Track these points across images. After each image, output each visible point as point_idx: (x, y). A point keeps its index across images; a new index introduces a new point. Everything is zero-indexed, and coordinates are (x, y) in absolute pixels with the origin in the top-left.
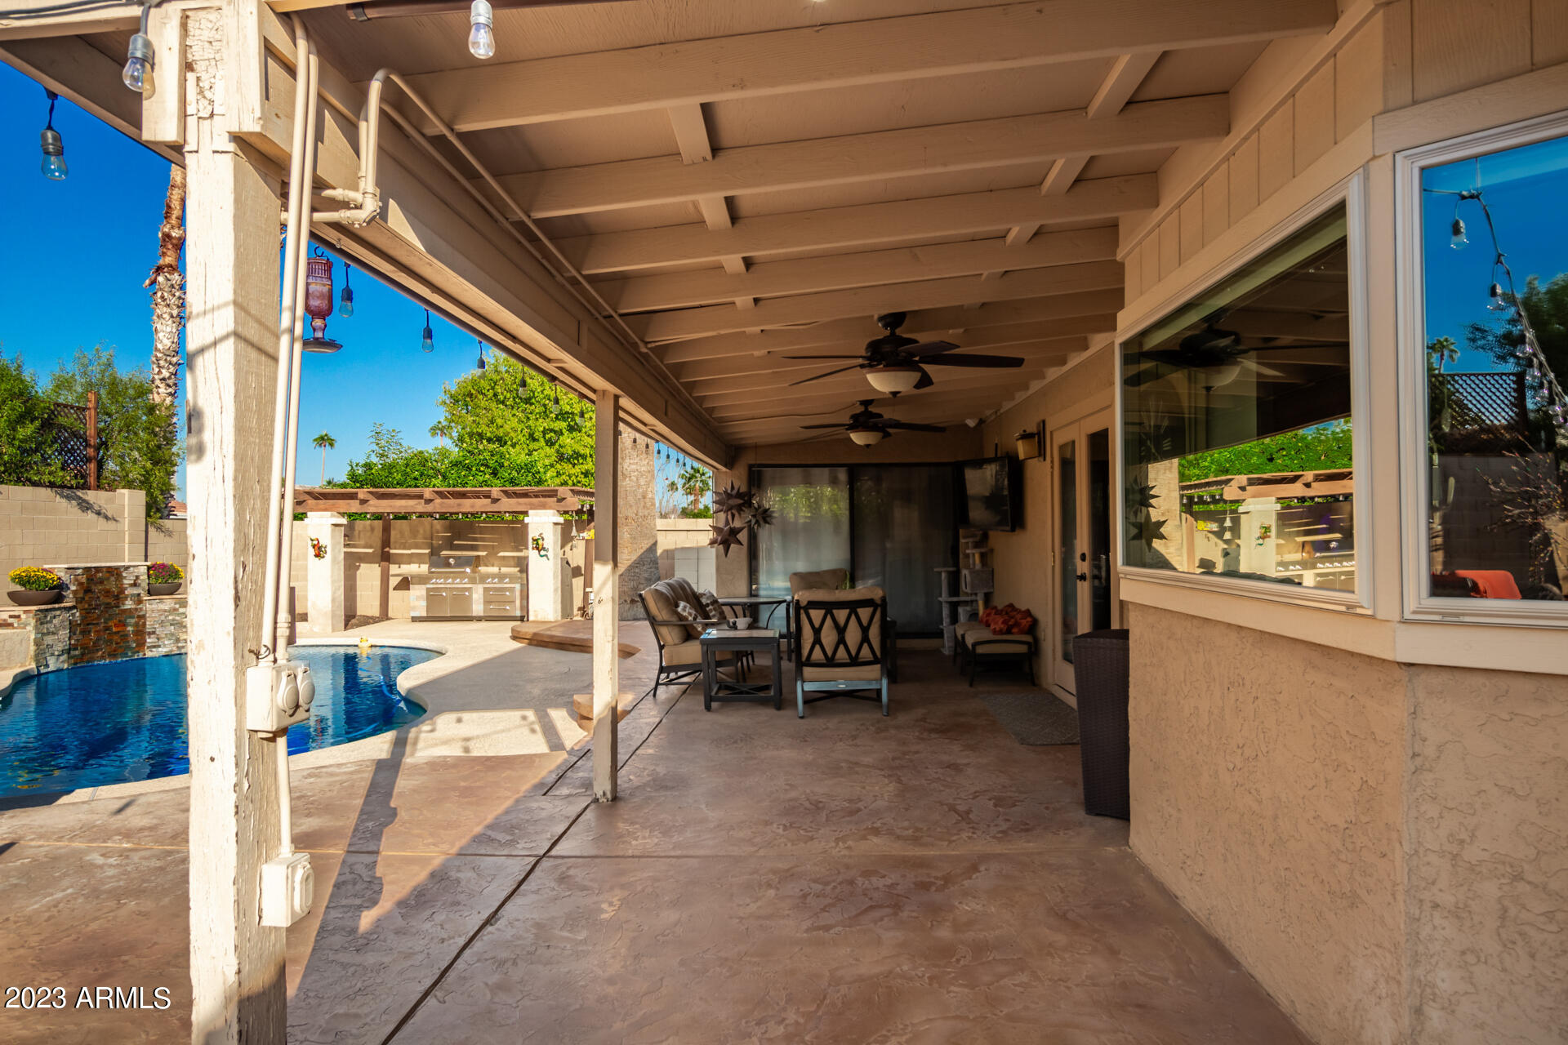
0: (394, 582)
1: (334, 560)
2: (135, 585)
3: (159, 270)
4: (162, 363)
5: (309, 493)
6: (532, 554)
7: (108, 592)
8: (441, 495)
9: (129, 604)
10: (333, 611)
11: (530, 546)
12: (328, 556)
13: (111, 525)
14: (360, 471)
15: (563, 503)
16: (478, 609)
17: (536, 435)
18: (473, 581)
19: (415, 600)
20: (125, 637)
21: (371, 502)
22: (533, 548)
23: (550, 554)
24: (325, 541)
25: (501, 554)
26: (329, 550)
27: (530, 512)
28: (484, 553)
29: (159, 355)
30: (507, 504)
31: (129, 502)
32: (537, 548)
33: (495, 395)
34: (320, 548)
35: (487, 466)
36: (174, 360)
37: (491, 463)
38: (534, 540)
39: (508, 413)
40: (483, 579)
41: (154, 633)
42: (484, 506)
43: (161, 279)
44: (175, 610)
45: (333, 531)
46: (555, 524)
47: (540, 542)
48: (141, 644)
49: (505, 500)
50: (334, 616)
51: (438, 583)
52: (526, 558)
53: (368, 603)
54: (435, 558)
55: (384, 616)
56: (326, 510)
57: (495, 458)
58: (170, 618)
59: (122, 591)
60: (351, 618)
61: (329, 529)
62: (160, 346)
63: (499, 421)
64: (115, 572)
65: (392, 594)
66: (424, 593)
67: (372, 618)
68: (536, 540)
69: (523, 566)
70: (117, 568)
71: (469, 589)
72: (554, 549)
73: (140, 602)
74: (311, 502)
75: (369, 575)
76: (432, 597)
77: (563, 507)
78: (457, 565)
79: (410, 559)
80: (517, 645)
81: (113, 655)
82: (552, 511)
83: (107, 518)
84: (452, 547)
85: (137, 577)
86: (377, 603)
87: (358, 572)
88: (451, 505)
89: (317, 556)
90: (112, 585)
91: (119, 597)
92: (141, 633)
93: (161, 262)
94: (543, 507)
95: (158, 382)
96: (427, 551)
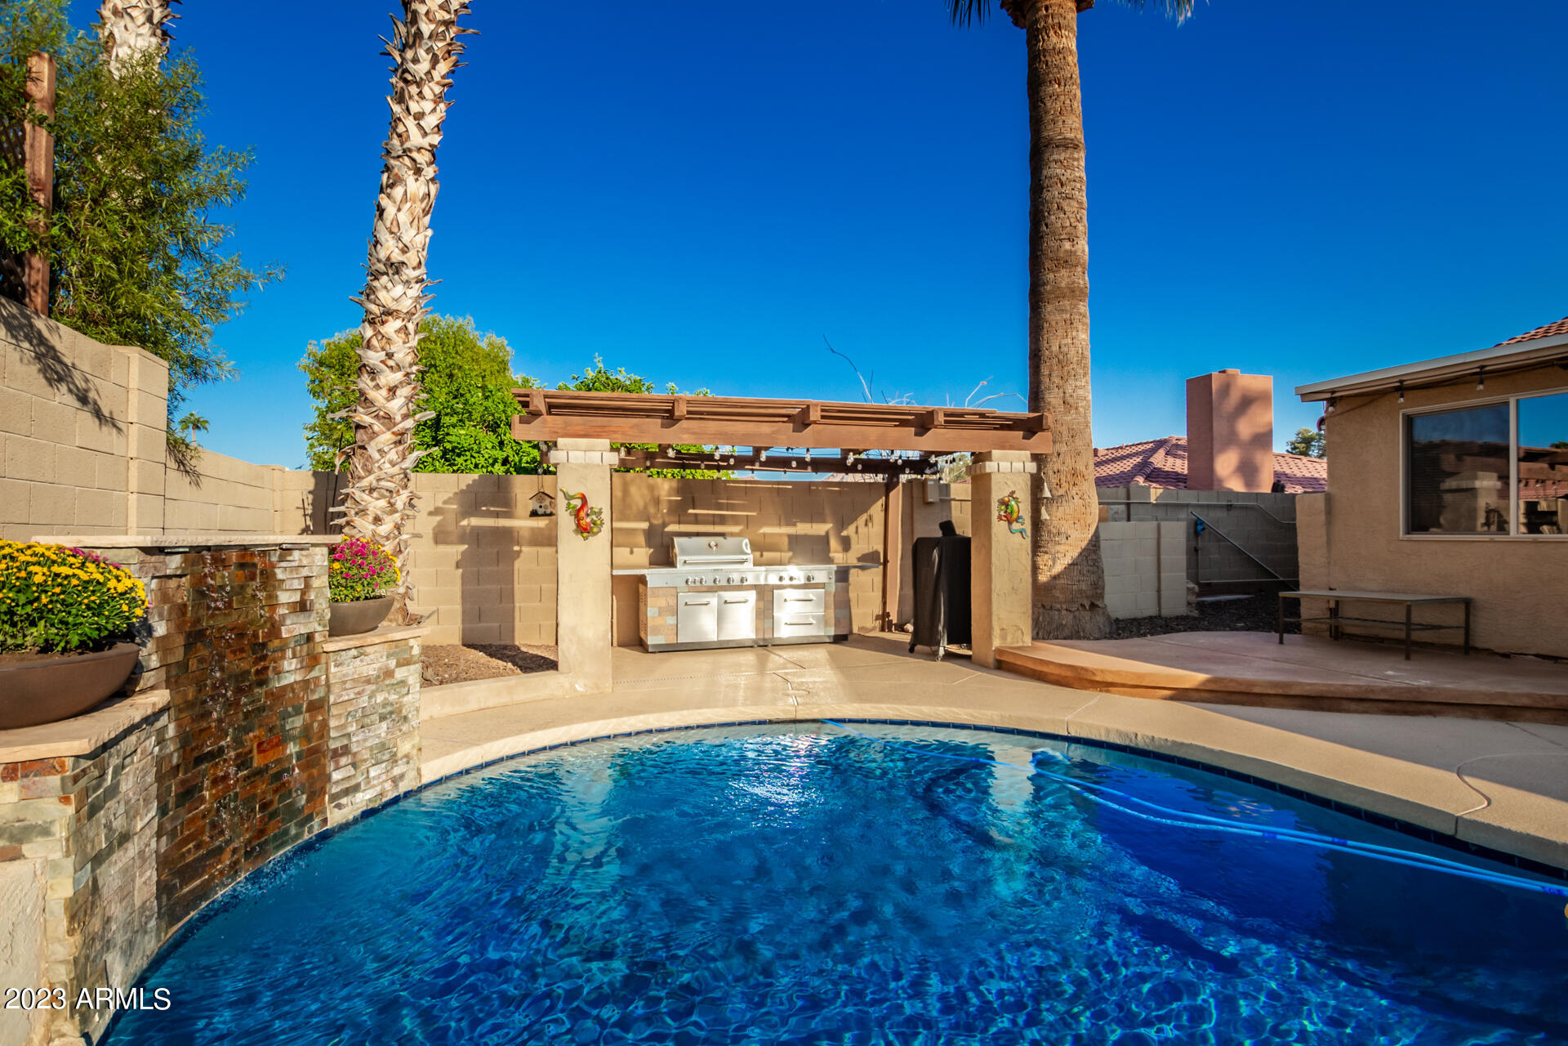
2: (302, 607)
9: (290, 671)
11: (994, 514)
12: (606, 532)
19: (658, 615)
22: (1000, 518)
23: (1027, 528)
24: (599, 500)
27: (995, 453)
30: (940, 438)
32: (1006, 518)
34: (589, 516)
38: (1003, 502)
41: (346, 750)
44: (389, 674)
45: (605, 479)
47: (1012, 507)
48: (317, 788)
50: (611, 656)
58: (380, 698)
61: (600, 475)
64: (257, 567)
68: (1006, 503)
73: (314, 658)
83: (98, 413)
84: (683, 520)
85: (307, 582)
89: (583, 531)
92: (317, 755)
96: (645, 525)
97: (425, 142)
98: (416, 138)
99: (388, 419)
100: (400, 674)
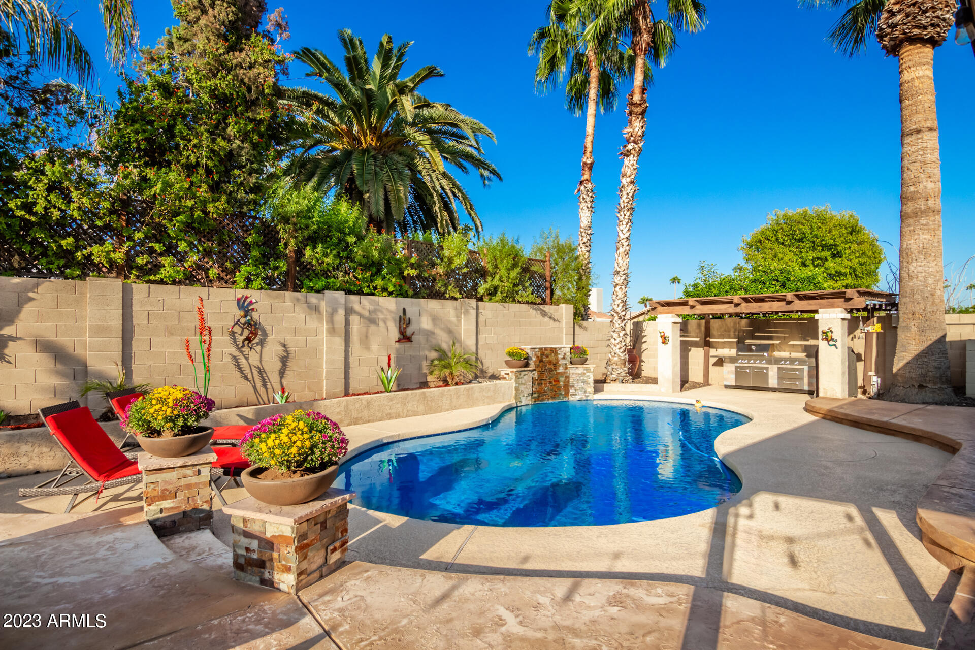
0: (712, 360)
1: (674, 346)
2: (564, 358)
3: (581, 183)
4: (583, 234)
5: (659, 303)
6: (822, 345)
7: (550, 362)
8: (746, 300)
9: (561, 370)
10: (673, 379)
11: (820, 337)
12: (670, 343)
13: (557, 323)
14: (691, 289)
15: (850, 302)
16: (773, 382)
17: (808, 262)
18: (769, 362)
19: (727, 373)
20: (559, 389)
21: (697, 307)
22: (823, 339)
23: (839, 344)
24: (668, 333)
25: (791, 343)
26: (670, 339)
27: (820, 310)
28: (778, 342)
29: (582, 230)
30: (799, 305)
31: (565, 311)
32: (826, 339)
33: (777, 239)
34: (665, 338)
35: (777, 281)
36: (589, 232)
37: (780, 278)
38: (823, 332)
39: (786, 250)
40: (777, 361)
41: (573, 387)
42: (781, 306)
43: (582, 188)
44: (585, 374)
45: (673, 326)
46: (843, 319)
47: (829, 334)
48: (567, 393)
49: (797, 302)
50: (673, 382)
51: (743, 363)
52: (817, 347)
53: (696, 374)
54: (741, 345)
55: (706, 383)
56: (668, 313)
57: (784, 275)
59: (557, 362)
60: (684, 383)
61: (671, 325)
62: (582, 225)
63: (780, 256)
64: (554, 351)
65: (711, 368)
66: (734, 369)
67: (698, 384)
68: (826, 333)
69: (813, 353)
70: (555, 349)
71: (767, 368)
72: (842, 340)
73: (566, 368)
74: (660, 308)
75: (697, 355)
76: (739, 372)
77: (849, 305)
78: (757, 351)
79: (724, 345)
80: (811, 418)
81: (553, 397)
82: (840, 309)
83: (554, 320)
84: (753, 338)
85: (565, 354)
86: (702, 374)
87: (690, 353)
88: (754, 307)
89: (664, 343)
90: (552, 357)
91: (556, 365)
92: (567, 387)
93: (583, 179)
94: (832, 306)
95: (581, 245)
96: (735, 340)
97: (624, 237)
98: (622, 236)
99: (617, 313)
100: (587, 374)
